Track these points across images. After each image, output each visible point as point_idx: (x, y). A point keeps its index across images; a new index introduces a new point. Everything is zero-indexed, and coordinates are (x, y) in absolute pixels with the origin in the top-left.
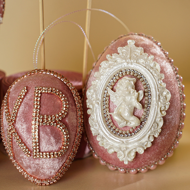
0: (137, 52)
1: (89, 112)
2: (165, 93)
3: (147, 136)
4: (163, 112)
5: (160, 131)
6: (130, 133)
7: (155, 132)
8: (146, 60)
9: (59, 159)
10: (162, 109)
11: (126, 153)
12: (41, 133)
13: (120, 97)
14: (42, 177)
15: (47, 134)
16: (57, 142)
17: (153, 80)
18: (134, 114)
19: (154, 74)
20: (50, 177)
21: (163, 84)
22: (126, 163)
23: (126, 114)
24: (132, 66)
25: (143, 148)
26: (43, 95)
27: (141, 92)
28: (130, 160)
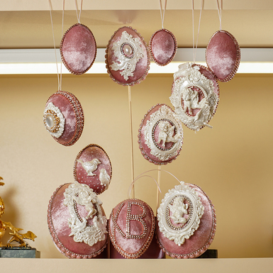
1: (158, 219)
2: (201, 207)
3: (191, 228)
4: (200, 216)
6: (181, 227)
7: (195, 226)
8: (190, 190)
10: (199, 214)
11: (179, 239)
12: (131, 224)
15: (134, 225)
16: (140, 230)
18: (183, 217)
19: (194, 197)
20: (136, 252)
21: (200, 202)
22: (179, 245)
25: (189, 235)
26: (132, 205)
27: (187, 204)
28: (181, 243)
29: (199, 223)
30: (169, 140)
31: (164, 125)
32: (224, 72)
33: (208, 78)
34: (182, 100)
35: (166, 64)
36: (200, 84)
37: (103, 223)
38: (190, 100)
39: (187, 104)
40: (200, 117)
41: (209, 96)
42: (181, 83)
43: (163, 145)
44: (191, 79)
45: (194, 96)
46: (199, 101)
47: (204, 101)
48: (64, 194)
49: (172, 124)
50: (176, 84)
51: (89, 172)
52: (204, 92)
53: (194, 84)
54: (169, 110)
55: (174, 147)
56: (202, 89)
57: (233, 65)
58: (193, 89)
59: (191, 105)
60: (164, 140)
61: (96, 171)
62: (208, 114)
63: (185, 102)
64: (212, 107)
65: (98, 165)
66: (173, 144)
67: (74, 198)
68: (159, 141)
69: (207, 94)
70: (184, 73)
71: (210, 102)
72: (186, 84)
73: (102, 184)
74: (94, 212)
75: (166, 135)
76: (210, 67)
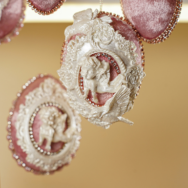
31: (48, 114)
32: (154, 26)
33: (127, 38)
34: (81, 78)
35: (52, 12)
36: (112, 49)
38: (94, 78)
39: (89, 84)
40: (112, 108)
41: (128, 71)
42: (79, 48)
43: (48, 147)
44: (97, 40)
45: (102, 71)
46: (111, 79)
47: (119, 79)
49: (62, 112)
50: (69, 48)
52: (120, 64)
53: (103, 49)
54: (58, 86)
56: (116, 58)
57: (171, 14)
58: (100, 57)
59: (96, 88)
60: (50, 140)
62: (127, 102)
63: (85, 81)
64: (133, 90)
68: (41, 141)
69: (126, 65)
70: (83, 28)
71: (129, 81)
72: (87, 48)
75: (51, 131)
76: (129, 18)
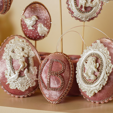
0: (100, 46)
1: (76, 72)
2: (110, 65)
3: (99, 84)
4: (108, 74)
5: (106, 83)
6: (92, 83)
7: (103, 83)
8: (103, 50)
9: (59, 92)
10: (107, 73)
11: (90, 92)
12: (51, 79)
13: (88, 65)
14: (52, 99)
15: (53, 80)
16: (58, 84)
17: (104, 59)
18: (94, 74)
19: (106, 56)
20: (56, 100)
21: (110, 61)
22: (90, 97)
23: (90, 74)
24: (96, 52)
25: (97, 90)
26: (54, 62)
27: (98, 64)
28: (91, 95)
29: (107, 80)
30: (87, 5)
37: (33, 73)
48: (5, 49)
51: (29, 26)
55: (93, 10)
61: (35, 26)
65: (37, 21)
66: (92, 8)
67: (11, 54)
73: (40, 35)
74: (24, 66)
